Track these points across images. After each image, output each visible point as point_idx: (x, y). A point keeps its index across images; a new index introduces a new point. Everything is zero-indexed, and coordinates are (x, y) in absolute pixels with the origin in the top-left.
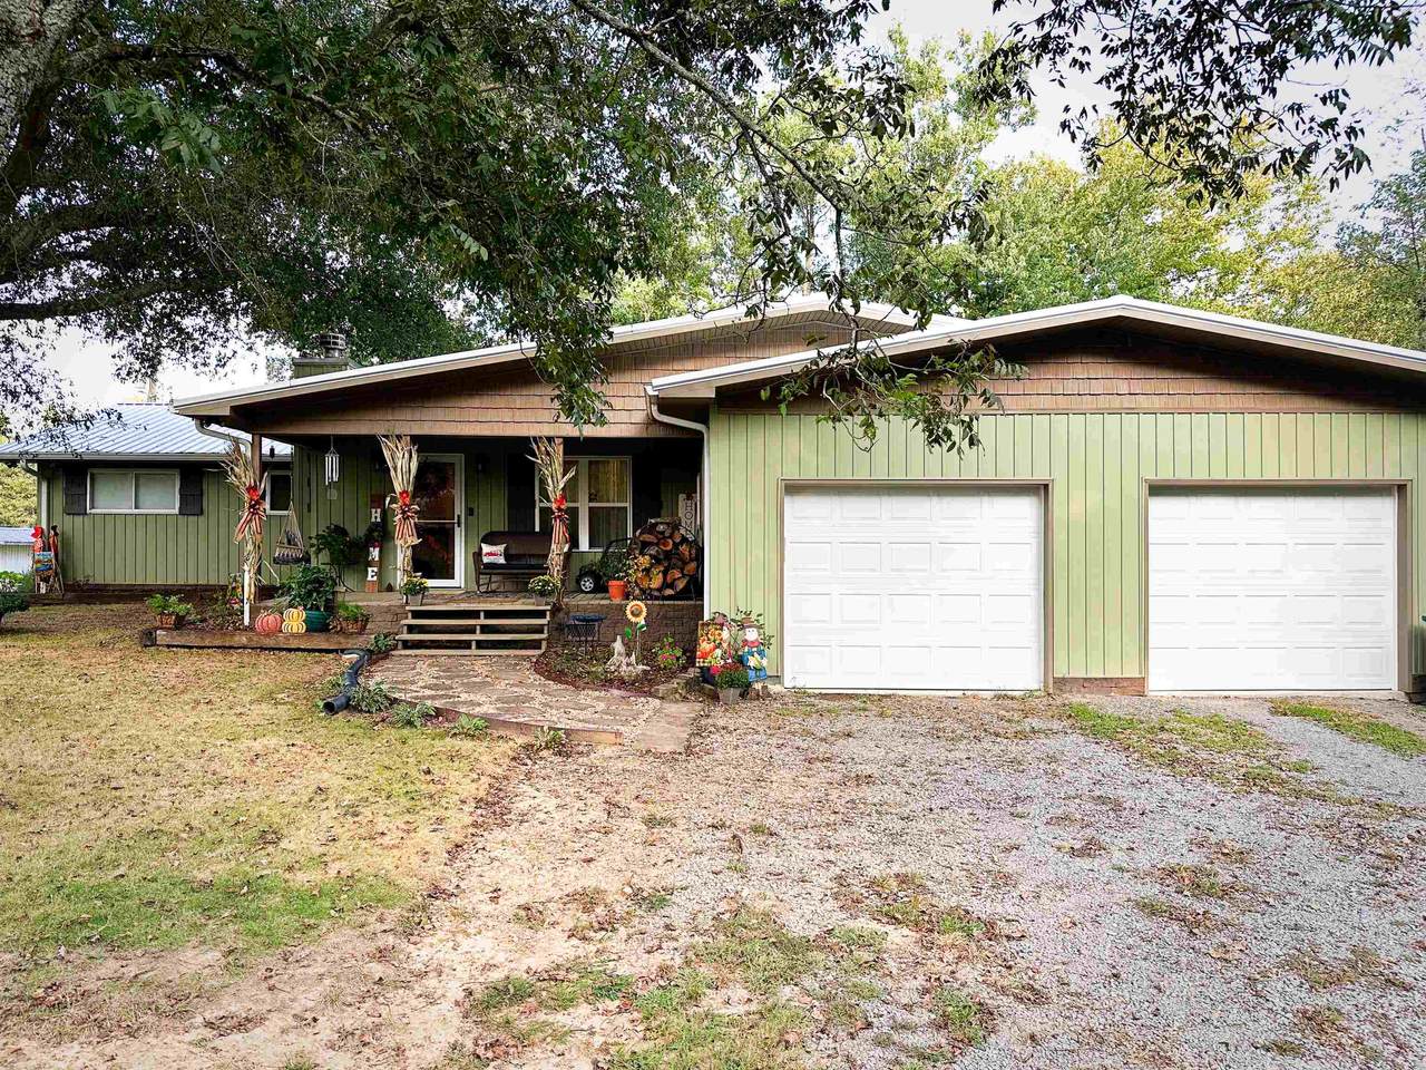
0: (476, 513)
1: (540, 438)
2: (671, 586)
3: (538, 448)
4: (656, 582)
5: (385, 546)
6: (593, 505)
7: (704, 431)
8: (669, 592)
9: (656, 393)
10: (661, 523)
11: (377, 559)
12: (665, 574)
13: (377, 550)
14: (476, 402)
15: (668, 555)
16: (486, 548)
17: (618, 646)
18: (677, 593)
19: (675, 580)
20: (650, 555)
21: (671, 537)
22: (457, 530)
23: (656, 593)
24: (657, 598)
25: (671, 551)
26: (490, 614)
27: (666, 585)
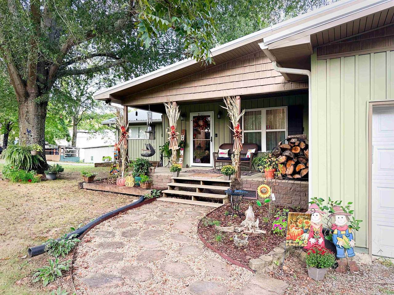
0: (218, 136)
1: (227, 97)
2: (299, 173)
3: (227, 102)
4: (290, 170)
5: (186, 149)
6: (268, 131)
7: (308, 75)
8: (297, 176)
9: (267, 47)
10: (293, 138)
11: (182, 155)
12: (295, 166)
13: (183, 151)
14: (201, 83)
15: (296, 155)
16: (221, 151)
17: (249, 213)
18: (302, 177)
19: (301, 170)
20: (286, 156)
21: (299, 145)
22: (211, 143)
23: (290, 177)
24: (290, 179)
25: (299, 153)
26: (205, 183)
27: (295, 173)
